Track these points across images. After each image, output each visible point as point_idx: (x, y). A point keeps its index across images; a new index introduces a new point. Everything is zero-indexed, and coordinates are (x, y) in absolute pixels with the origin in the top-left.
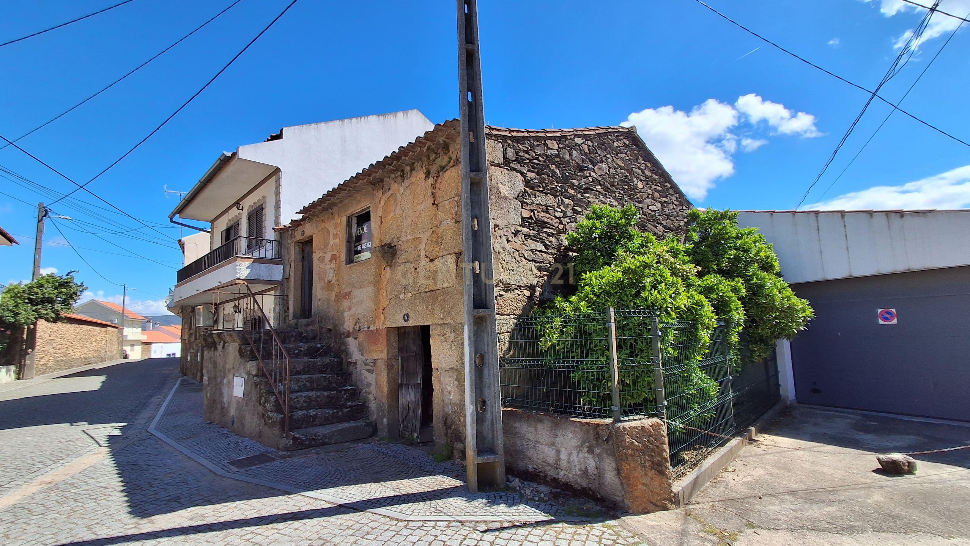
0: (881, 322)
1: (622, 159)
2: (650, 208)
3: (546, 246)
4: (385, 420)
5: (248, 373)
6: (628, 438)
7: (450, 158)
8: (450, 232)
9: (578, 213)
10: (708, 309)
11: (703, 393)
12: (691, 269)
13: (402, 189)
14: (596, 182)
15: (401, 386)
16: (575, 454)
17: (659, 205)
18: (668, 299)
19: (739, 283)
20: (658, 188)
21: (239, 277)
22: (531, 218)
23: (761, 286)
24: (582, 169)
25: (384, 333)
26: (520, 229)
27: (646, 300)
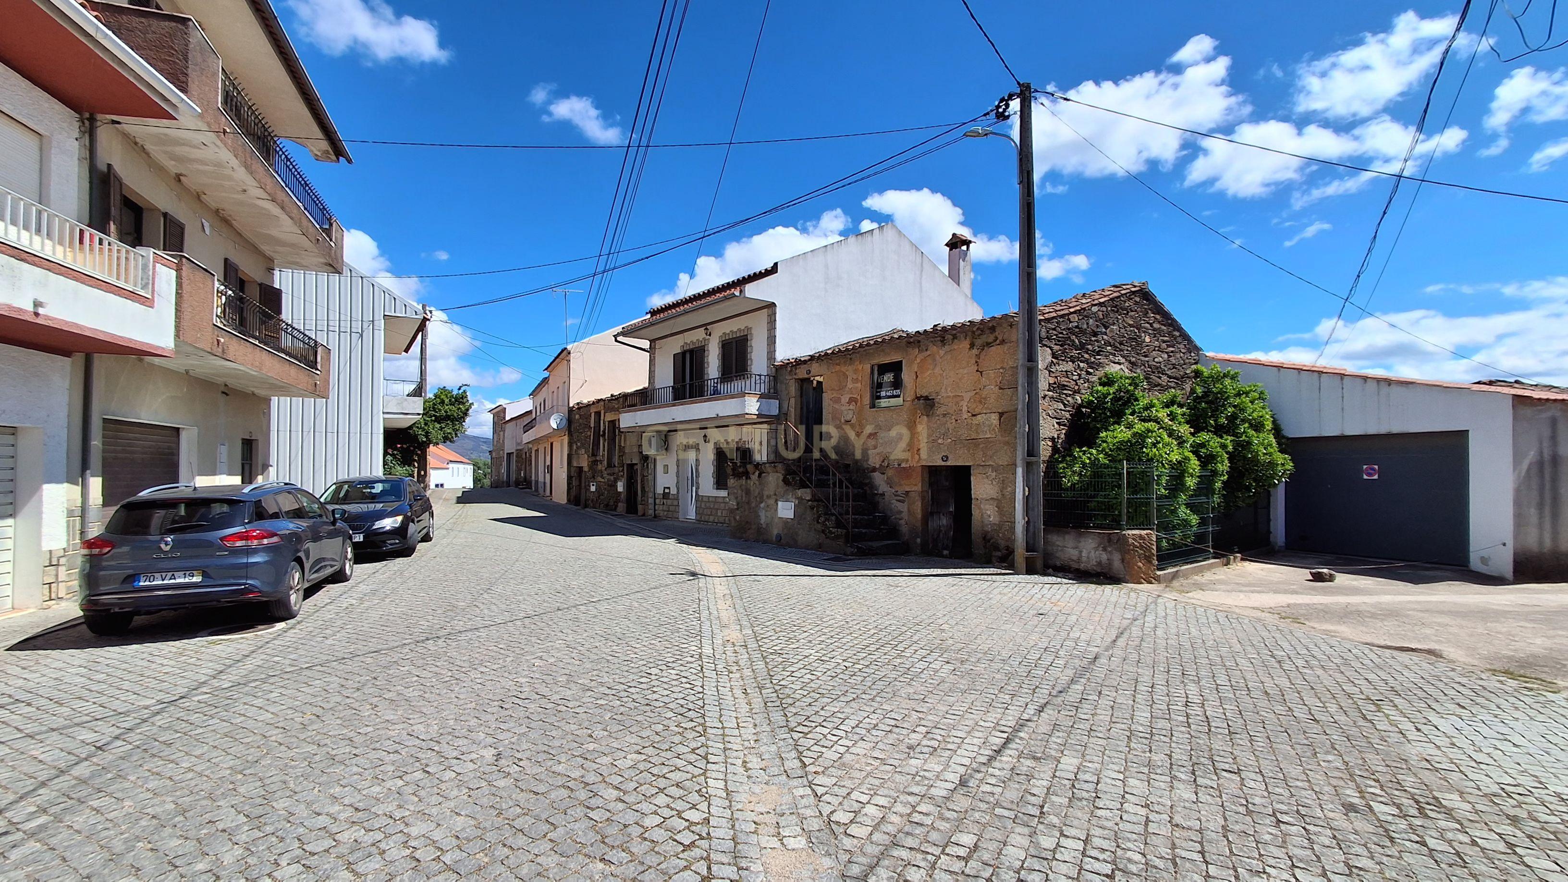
0: (1365, 477)
1: (1131, 317)
2: (1156, 360)
3: (1065, 405)
4: (919, 540)
5: (800, 499)
6: (1131, 541)
7: (996, 338)
8: (993, 396)
9: (1090, 373)
10: (1194, 464)
11: (1186, 523)
12: (1185, 430)
13: (942, 352)
14: (1108, 344)
15: (932, 514)
16: (1093, 552)
17: (1166, 356)
18: (1163, 454)
19: (1228, 440)
20: (1166, 339)
21: (747, 411)
22: (1055, 383)
23: (1249, 443)
24: (1095, 334)
25: (920, 469)
26: (1047, 393)
27: (1148, 454)
